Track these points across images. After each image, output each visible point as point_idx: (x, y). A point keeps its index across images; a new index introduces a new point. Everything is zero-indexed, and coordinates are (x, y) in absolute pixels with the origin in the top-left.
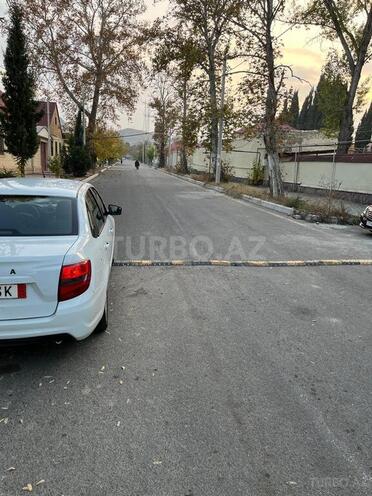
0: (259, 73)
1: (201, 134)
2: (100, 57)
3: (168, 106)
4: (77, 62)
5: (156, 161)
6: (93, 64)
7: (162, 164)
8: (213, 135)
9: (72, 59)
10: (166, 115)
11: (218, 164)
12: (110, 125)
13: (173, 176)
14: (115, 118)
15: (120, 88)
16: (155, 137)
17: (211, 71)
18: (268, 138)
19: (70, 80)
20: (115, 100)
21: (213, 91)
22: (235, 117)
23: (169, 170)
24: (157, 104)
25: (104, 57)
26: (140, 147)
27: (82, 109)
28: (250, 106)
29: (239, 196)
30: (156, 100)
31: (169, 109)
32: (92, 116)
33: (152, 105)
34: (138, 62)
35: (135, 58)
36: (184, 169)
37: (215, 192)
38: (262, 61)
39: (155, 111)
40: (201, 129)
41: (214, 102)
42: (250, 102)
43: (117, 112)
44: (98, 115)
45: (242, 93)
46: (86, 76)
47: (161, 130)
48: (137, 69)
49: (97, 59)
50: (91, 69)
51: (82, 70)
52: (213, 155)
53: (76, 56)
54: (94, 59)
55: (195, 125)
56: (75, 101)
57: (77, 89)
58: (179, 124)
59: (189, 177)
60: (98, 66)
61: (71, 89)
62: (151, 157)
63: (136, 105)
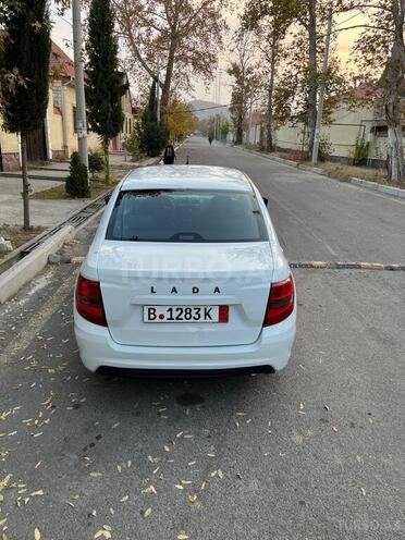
0: (382, 28)
1: (296, 104)
2: (176, 17)
3: (249, 72)
4: (149, 24)
5: (231, 137)
6: (168, 26)
7: (239, 141)
8: (309, 105)
9: (145, 21)
10: (246, 84)
11: (316, 140)
12: (184, 97)
13: (254, 154)
14: (189, 87)
15: (197, 53)
16: (232, 110)
17: (311, 27)
18: (391, 108)
19: (142, 46)
20: (190, 67)
21: (313, 51)
22: (338, 83)
23: (249, 147)
24: (235, 71)
25: (180, 16)
26: (212, 121)
27: (156, 79)
28: (368, 68)
29: (347, 179)
30: (234, 65)
31: (249, 76)
32: (165, 87)
33: (230, 72)
34: (218, 21)
35: (214, 16)
36: (268, 146)
37: (313, 173)
38: (387, 13)
39: (233, 79)
40: (297, 98)
41: (313, 65)
42: (370, 62)
43: (192, 82)
44: (172, 85)
45: (360, 52)
46: (160, 40)
47: (238, 99)
48: (216, 28)
49: (173, 20)
50: (164, 32)
51: (156, 34)
52: (308, 129)
53: (149, 17)
54: (169, 19)
55: (288, 94)
56: (148, 70)
57: (150, 57)
58: (264, 92)
59: (275, 156)
60: (173, 27)
61: (143, 56)
62: (225, 132)
63: (215, 72)
